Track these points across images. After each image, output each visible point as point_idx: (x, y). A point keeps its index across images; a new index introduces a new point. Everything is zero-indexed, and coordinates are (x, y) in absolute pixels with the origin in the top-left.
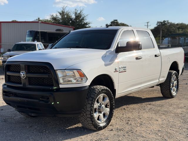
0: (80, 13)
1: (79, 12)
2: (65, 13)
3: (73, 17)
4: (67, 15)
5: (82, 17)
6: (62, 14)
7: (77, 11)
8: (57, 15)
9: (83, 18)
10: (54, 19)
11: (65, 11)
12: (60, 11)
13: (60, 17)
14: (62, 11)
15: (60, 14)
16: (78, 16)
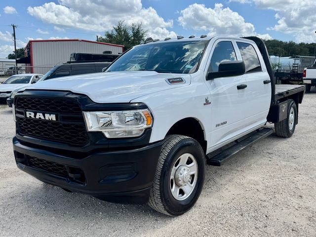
0: (138, 29)
1: (137, 27)
2: (122, 29)
3: (131, 33)
4: (125, 31)
5: (141, 35)
6: (119, 30)
7: (135, 26)
8: (112, 32)
9: (143, 34)
10: (109, 36)
11: (122, 27)
12: (116, 27)
13: (115, 33)
14: (118, 27)
15: (116, 30)
16: (137, 32)
